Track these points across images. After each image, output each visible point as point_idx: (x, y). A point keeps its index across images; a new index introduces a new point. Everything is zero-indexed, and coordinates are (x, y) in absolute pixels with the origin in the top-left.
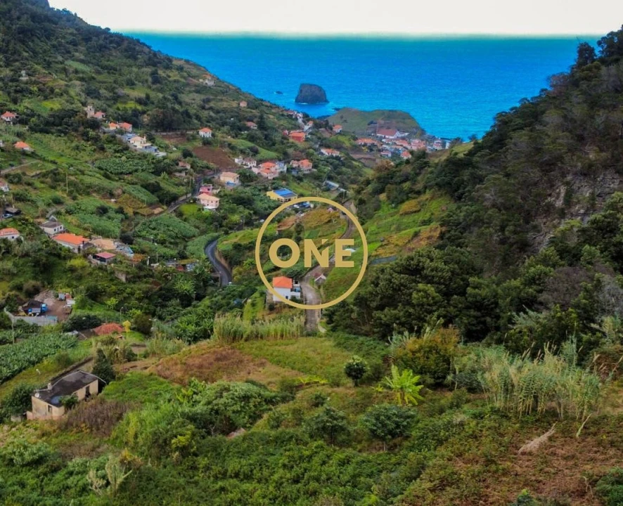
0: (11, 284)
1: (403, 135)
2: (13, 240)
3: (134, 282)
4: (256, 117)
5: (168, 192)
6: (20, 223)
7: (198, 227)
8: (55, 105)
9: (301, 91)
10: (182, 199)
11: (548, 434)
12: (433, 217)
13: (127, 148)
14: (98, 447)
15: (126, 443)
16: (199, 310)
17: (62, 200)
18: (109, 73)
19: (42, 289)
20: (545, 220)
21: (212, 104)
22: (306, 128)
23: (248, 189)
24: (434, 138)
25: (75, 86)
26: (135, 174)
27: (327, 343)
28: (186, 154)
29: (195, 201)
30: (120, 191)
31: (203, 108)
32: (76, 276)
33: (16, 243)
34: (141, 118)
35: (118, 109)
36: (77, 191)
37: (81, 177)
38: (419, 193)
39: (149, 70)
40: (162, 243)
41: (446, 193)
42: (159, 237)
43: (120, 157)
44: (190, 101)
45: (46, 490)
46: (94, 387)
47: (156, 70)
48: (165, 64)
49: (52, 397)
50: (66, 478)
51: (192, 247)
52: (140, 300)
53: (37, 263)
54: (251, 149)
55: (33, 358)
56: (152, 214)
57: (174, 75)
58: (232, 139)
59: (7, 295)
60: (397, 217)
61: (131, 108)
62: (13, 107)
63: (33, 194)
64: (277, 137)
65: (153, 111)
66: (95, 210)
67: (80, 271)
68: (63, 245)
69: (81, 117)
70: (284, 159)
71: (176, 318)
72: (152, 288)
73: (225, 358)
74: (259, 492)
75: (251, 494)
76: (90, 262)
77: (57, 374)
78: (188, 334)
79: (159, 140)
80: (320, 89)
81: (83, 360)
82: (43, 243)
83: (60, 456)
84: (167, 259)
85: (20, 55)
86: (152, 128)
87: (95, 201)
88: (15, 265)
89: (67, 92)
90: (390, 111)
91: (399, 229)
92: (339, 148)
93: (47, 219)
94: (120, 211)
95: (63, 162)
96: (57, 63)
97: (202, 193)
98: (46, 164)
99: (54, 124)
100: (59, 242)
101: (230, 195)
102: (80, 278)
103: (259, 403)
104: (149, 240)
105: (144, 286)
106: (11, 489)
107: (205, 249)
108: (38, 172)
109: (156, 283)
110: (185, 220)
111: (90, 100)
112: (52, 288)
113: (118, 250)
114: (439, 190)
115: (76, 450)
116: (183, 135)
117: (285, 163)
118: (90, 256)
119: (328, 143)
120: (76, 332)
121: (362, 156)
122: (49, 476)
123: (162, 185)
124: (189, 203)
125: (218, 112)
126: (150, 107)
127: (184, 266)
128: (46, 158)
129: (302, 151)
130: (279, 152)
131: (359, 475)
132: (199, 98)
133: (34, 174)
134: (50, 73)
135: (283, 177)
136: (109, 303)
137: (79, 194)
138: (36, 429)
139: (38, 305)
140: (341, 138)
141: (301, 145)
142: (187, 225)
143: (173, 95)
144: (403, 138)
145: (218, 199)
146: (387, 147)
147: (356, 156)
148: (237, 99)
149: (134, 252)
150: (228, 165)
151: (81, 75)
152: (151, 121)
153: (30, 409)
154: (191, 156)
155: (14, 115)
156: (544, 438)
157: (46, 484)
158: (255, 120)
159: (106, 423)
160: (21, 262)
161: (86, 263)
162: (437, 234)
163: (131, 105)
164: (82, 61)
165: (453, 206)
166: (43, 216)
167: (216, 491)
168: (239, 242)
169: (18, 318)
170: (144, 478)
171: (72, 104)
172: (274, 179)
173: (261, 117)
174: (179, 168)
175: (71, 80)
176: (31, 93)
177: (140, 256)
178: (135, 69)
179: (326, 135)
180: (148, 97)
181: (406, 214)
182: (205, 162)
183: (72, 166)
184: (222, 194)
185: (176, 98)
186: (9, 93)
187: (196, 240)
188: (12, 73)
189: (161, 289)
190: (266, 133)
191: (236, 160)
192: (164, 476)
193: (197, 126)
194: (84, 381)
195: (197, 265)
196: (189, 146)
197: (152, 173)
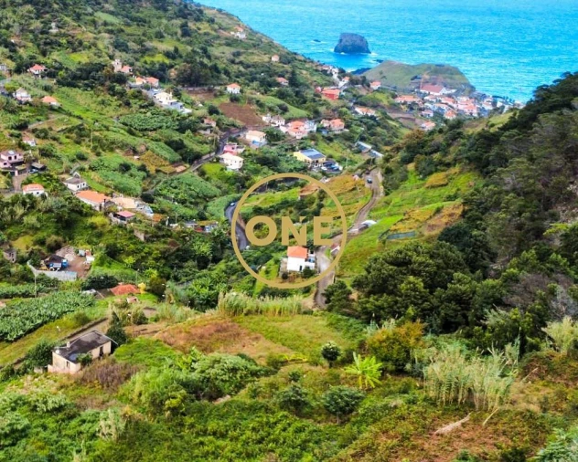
0: (34, 238)
1: (449, 92)
2: (38, 196)
3: (152, 242)
4: (287, 72)
5: (191, 150)
6: (44, 179)
7: (219, 188)
8: (83, 58)
9: (341, 41)
10: (204, 157)
11: (462, 421)
12: (459, 192)
13: (152, 104)
14: (108, 401)
15: (131, 400)
16: (214, 274)
17: (86, 156)
18: (138, 25)
19: (63, 244)
20: (564, 208)
21: (242, 58)
22: (341, 84)
23: (274, 148)
24: (484, 96)
25: (103, 38)
26: (159, 131)
27: (320, 322)
28: (213, 111)
29: (218, 160)
30: (143, 148)
31: (233, 62)
32: (97, 233)
33: (40, 199)
34: (168, 72)
35: (146, 62)
36: (101, 147)
37: (106, 133)
38: (448, 165)
39: (179, 22)
40: (183, 202)
41: (476, 168)
42: (180, 196)
43: (145, 113)
44: (220, 55)
45: (63, 433)
46: (107, 348)
47: (187, 23)
48: (195, 15)
49: (70, 355)
50: (80, 425)
51: (212, 207)
52: (157, 259)
53: (59, 219)
54: (280, 107)
55: (54, 314)
56: (175, 172)
57: (205, 27)
58: (261, 96)
59: (30, 250)
60: (422, 190)
61: (158, 62)
62: (41, 59)
63: (58, 150)
64: (309, 94)
65: (181, 65)
66: (117, 167)
67: (100, 229)
68: (85, 202)
69: (108, 71)
70: (314, 118)
71: (191, 280)
72: (169, 249)
73: (225, 330)
74: (229, 447)
75: (223, 449)
76: (111, 220)
77: (75, 331)
78: (202, 297)
79: (185, 95)
80: (362, 39)
81: (99, 319)
82: (66, 200)
83: (76, 406)
84: (187, 220)
85: (50, 7)
86: (178, 83)
87: (117, 158)
88: (39, 220)
89: (95, 45)
90: (437, 65)
91: (423, 203)
92: (375, 107)
93: (71, 175)
94: (143, 168)
95: (89, 117)
96: (87, 15)
97: (227, 152)
98: (72, 119)
99: (81, 78)
100: (81, 199)
101: (255, 155)
102: (100, 235)
103: (246, 375)
104: (170, 199)
105: (161, 246)
106: (35, 430)
107: (225, 210)
108: (64, 127)
109: (173, 244)
110: (207, 179)
111: (118, 53)
112: (73, 244)
113: (138, 209)
114: (469, 164)
115: (89, 402)
116: (210, 90)
117: (315, 122)
118: (111, 215)
119: (363, 101)
120: (94, 291)
121: (400, 115)
122: (66, 422)
123: (186, 142)
124: (212, 162)
125: (248, 66)
126: (178, 61)
127: (203, 227)
128: (73, 114)
129: (334, 110)
130: (310, 111)
131: (309, 441)
132: (228, 51)
133: (60, 129)
134: (79, 26)
135: (312, 137)
136: (126, 261)
137: (104, 150)
138: (55, 381)
139: (59, 259)
140: (379, 96)
141: (334, 103)
142: (209, 184)
143: (202, 48)
144: (450, 96)
145: (242, 159)
146: (430, 105)
147: (393, 115)
148: (269, 53)
149: (154, 212)
150: (255, 122)
151: (110, 28)
152: (178, 76)
153: (51, 364)
154: (217, 113)
155: (43, 68)
156: (458, 424)
157: (63, 429)
158: (287, 76)
159: (116, 381)
160: (45, 218)
161: (107, 220)
162: (459, 212)
163: (159, 58)
164: (112, 13)
165: (481, 182)
166: (67, 172)
167: (197, 444)
168: (260, 206)
169: (40, 272)
170: (141, 430)
171: (99, 57)
172: (302, 139)
173: (293, 73)
174: (203, 125)
175: (100, 32)
176: (59, 46)
177: (159, 216)
178: (164, 21)
179: (363, 92)
180: (176, 50)
181: (433, 187)
182: (231, 119)
183: (97, 121)
184: (247, 153)
185: (205, 51)
186: (38, 45)
187: (217, 200)
188: (42, 25)
189: (178, 250)
190: (297, 89)
191: (264, 118)
192: (157, 429)
193: (226, 81)
194: (99, 342)
195: (216, 227)
196: (216, 103)
197: (177, 130)
